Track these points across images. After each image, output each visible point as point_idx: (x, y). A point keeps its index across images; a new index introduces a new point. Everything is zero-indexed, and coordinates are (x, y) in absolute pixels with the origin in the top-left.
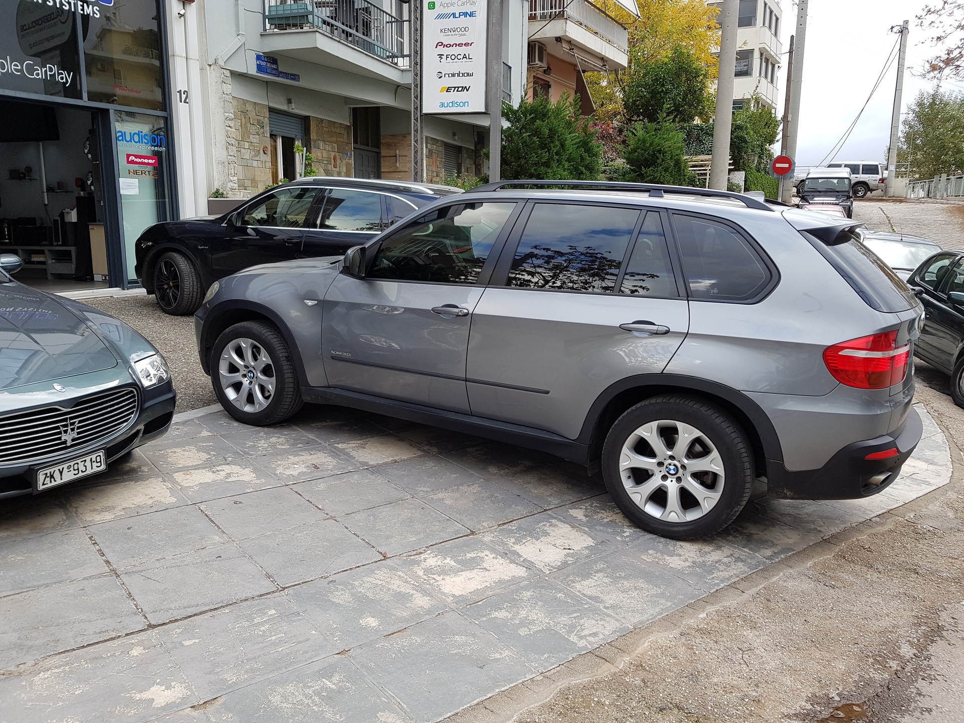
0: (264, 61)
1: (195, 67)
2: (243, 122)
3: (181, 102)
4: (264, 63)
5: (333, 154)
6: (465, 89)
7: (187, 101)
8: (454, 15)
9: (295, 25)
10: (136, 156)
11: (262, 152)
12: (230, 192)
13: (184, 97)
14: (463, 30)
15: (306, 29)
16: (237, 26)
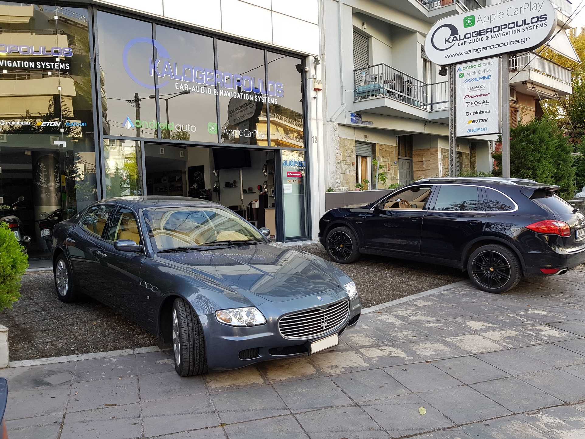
0: (355, 116)
1: (321, 124)
2: (343, 150)
3: (314, 142)
4: (355, 118)
5: (387, 163)
6: (483, 120)
7: (317, 142)
8: (476, 79)
9: (372, 95)
10: (292, 173)
11: (352, 165)
12: (337, 189)
13: (315, 140)
14: (482, 87)
15: (378, 97)
16: (342, 100)
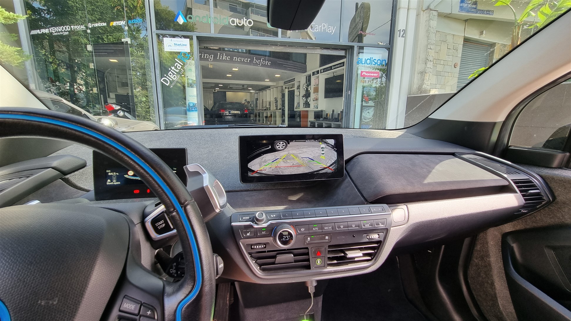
1: (413, 14)
2: (442, 48)
3: (400, 37)
4: (465, 5)
7: (404, 36)
11: (453, 67)
12: (423, 91)
13: (402, 33)
